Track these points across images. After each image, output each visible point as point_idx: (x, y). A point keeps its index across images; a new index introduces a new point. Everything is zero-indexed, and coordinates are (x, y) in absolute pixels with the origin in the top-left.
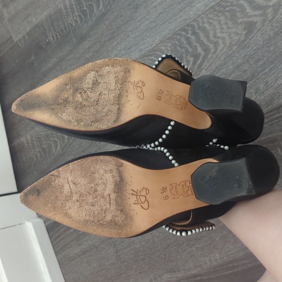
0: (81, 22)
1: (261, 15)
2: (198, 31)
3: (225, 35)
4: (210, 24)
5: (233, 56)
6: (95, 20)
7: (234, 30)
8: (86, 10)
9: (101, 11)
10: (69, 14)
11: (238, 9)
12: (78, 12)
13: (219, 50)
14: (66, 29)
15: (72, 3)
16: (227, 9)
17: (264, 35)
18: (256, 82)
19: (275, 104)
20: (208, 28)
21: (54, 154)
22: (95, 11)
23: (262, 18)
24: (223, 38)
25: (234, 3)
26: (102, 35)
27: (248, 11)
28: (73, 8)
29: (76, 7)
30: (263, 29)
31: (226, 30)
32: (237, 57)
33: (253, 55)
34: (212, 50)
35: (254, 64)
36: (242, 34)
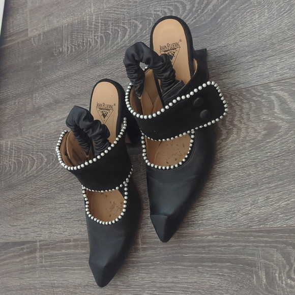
0: (101, 46)
1: (288, 122)
3: (243, 126)
5: (243, 153)
6: (116, 49)
7: (254, 125)
8: (110, 34)
9: (125, 41)
10: (92, 31)
11: (266, 104)
12: (101, 33)
13: (230, 139)
14: (83, 46)
15: (99, 20)
16: (254, 98)
17: (283, 145)
18: (257, 192)
19: (268, 226)
21: (27, 172)
22: (119, 39)
23: (288, 125)
24: (239, 129)
25: (264, 95)
26: (117, 69)
27: (276, 110)
28: (98, 26)
29: (102, 26)
30: (285, 137)
31: (245, 121)
32: (246, 155)
33: (264, 161)
34: (223, 136)
35: (261, 171)
36: (261, 133)
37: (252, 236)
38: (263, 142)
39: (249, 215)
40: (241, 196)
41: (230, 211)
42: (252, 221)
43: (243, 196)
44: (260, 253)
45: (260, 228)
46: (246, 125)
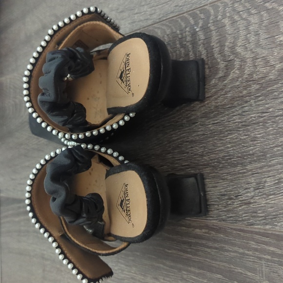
2: (212, 28)
3: (248, 55)
4: (234, 22)
5: (246, 102)
7: (265, 53)
13: (230, 77)
18: (264, 170)
20: (228, 27)
24: (243, 60)
31: (252, 46)
33: (277, 116)
34: (220, 72)
35: (273, 134)
36: (274, 67)
37: (253, 239)
38: (277, 84)
39: (251, 205)
40: (241, 173)
41: (224, 195)
42: (254, 217)
43: (244, 173)
44: (263, 269)
45: (265, 230)
46: (253, 52)
